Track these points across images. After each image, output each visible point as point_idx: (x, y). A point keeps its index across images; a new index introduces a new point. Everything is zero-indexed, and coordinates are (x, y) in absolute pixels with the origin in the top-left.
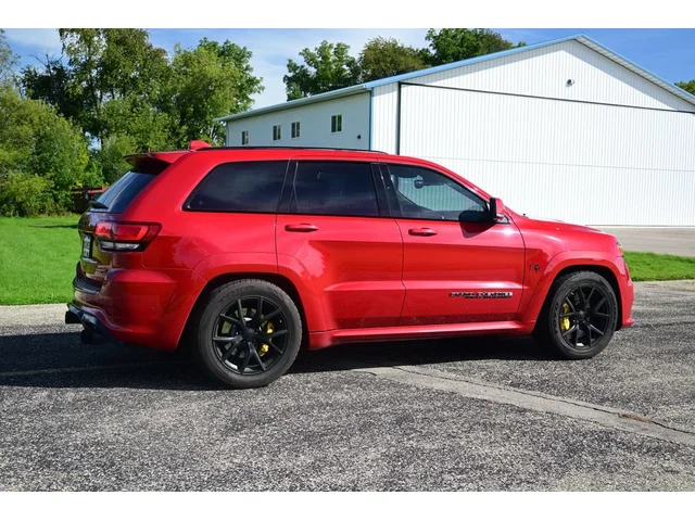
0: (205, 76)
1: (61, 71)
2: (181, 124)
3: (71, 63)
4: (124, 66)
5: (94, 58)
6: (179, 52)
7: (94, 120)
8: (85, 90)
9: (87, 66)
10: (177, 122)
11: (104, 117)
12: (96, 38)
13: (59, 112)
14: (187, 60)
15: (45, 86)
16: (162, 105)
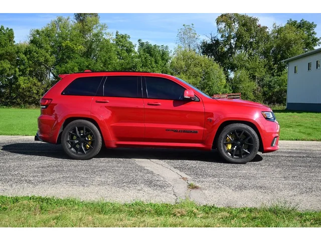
0: (286, 39)
1: (217, 41)
2: (274, 64)
3: (222, 37)
4: (245, 36)
5: (232, 34)
6: (275, 27)
7: (231, 64)
8: (229, 49)
9: (229, 38)
10: (272, 63)
11: (235, 62)
12: (234, 24)
13: (215, 60)
14: (279, 31)
15: (209, 49)
16: (265, 54)
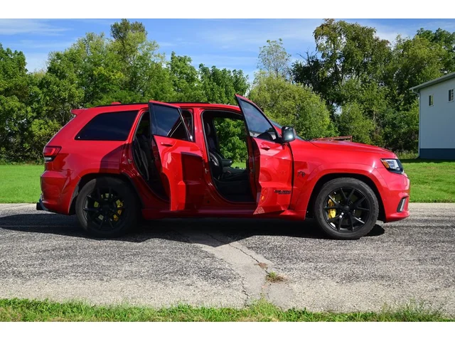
0: (416, 57)
1: (316, 63)
2: (399, 94)
3: (323, 56)
4: (356, 55)
5: (337, 51)
6: (400, 41)
7: (338, 95)
8: (333, 74)
9: (332, 58)
10: (396, 92)
11: (343, 92)
12: (339, 38)
13: (314, 90)
14: (406, 46)
15: (305, 74)
16: (386, 79)
